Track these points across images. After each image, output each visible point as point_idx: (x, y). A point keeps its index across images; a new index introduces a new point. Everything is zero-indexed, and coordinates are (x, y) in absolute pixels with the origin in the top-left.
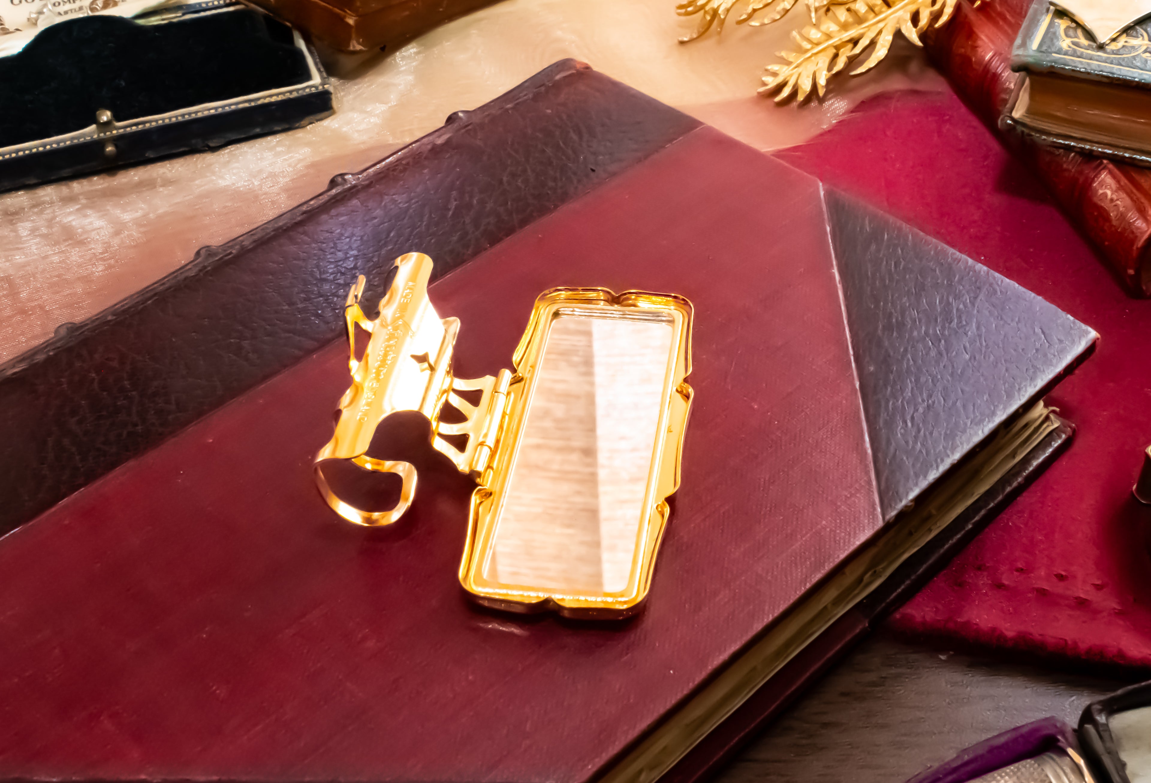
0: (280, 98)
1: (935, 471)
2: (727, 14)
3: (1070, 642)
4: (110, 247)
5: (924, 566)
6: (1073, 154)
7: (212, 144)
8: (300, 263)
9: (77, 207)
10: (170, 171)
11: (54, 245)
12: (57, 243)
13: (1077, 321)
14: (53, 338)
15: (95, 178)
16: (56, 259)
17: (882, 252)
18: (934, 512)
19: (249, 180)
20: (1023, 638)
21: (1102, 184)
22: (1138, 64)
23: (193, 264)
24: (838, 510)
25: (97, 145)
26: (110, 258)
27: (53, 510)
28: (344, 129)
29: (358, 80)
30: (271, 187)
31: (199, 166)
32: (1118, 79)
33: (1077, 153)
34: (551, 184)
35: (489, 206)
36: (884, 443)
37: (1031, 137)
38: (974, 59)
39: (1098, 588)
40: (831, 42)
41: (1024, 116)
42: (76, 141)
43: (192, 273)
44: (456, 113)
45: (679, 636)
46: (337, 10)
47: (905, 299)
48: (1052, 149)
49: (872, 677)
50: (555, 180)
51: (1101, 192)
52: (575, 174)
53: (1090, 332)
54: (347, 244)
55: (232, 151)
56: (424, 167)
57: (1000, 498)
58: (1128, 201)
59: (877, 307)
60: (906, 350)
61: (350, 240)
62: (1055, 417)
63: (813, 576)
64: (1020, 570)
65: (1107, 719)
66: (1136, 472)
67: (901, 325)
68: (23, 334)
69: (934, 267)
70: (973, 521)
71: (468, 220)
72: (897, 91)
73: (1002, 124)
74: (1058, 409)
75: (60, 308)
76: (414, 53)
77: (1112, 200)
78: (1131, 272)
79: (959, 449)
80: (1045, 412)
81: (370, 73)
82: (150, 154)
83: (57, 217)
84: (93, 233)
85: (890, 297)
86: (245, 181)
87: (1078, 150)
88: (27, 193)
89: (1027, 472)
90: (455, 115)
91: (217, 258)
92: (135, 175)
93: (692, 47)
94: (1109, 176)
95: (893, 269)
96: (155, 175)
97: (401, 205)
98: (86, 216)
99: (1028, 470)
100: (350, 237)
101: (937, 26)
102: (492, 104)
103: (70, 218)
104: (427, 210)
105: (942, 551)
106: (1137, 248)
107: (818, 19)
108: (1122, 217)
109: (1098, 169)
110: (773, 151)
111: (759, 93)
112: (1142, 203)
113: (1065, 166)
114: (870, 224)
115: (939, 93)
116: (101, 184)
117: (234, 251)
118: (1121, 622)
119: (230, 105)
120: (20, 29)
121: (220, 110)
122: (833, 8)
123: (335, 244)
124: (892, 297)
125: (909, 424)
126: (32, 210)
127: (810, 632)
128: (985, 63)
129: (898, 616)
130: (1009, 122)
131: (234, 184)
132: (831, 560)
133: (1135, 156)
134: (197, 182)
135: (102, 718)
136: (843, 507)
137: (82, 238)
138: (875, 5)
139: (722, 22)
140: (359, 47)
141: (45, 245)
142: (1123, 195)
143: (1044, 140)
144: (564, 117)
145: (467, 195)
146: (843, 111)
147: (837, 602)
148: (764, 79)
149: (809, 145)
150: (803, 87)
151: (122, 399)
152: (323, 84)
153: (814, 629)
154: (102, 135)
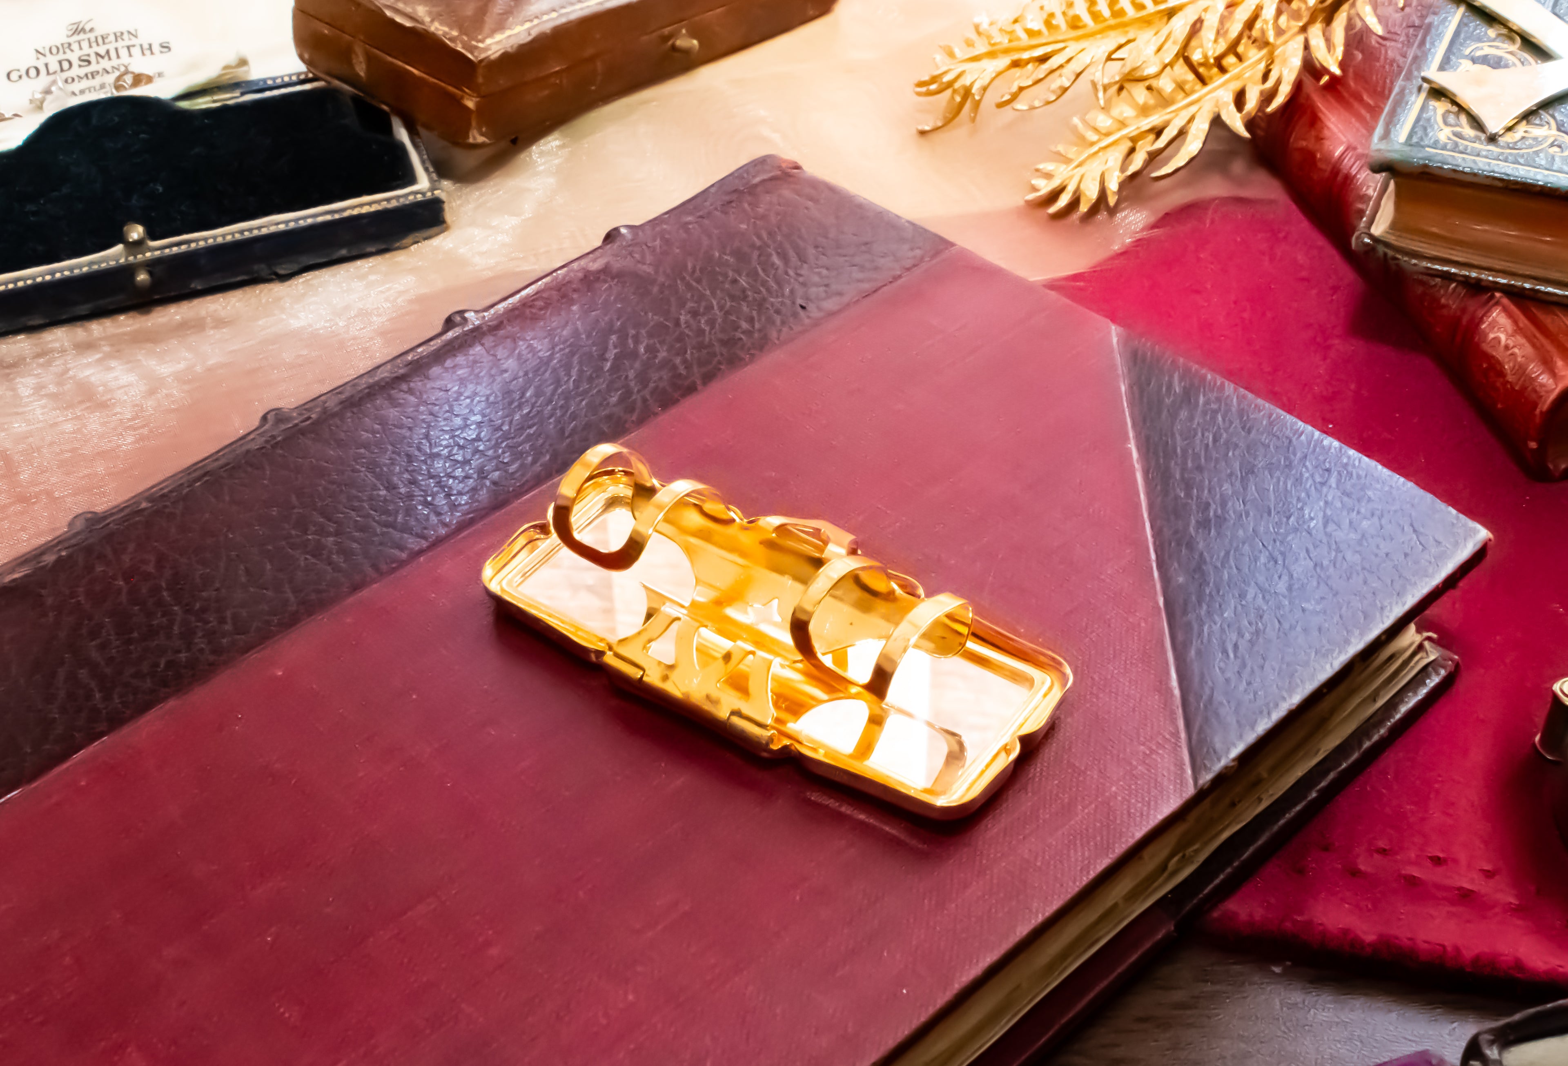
0: (374, 208)
1: (1266, 720)
2: (983, 94)
3: (1449, 949)
4: (142, 410)
5: (1251, 849)
6: (1454, 285)
7: (282, 272)
8: (404, 432)
9: (98, 356)
10: (224, 308)
11: (66, 408)
12: (70, 406)
13: (1461, 516)
14: (66, 532)
15: (122, 318)
16: (69, 427)
17: (1196, 422)
18: (1265, 775)
19: (331, 320)
20: (1386, 942)
21: (1493, 325)
22: (1543, 162)
23: (258, 432)
24: (1134, 772)
25: (125, 272)
26: (143, 427)
27: (65, 766)
28: (461, 251)
29: (480, 184)
30: (361, 329)
31: (264, 301)
32: (1516, 183)
33: (1460, 283)
34: (745, 325)
35: (663, 354)
36: (1196, 679)
37: (1396, 262)
38: (1318, 156)
39: (1488, 875)
40: (1125, 132)
41: (1387, 232)
42: (95, 267)
43: (254, 446)
44: (616, 230)
45: (914, 943)
46: (451, 89)
47: (1226, 486)
48: (1425, 278)
49: (1178, 996)
50: (751, 320)
51: (1491, 336)
52: (778, 312)
53: (1479, 531)
54: (467, 406)
55: (309, 280)
56: (572, 302)
57: (1356, 756)
58: (1529, 350)
59: (1189, 495)
60: (1227, 553)
61: (472, 401)
62: (1431, 647)
63: (1099, 861)
64: (1383, 852)
65: (1500, 1054)
66: (1540, 719)
67: (1221, 520)
68: (23, 529)
69: (1267, 441)
70: (1318, 788)
71: (631, 374)
72: (1214, 199)
73: (1357, 244)
74: (1435, 636)
75: (74, 494)
76: (557, 146)
77: (1507, 347)
78: (1533, 445)
79: (1299, 690)
80: (1418, 639)
81: (497, 173)
82: (197, 285)
83: (69, 370)
84: (119, 392)
85: (1207, 482)
86: (327, 321)
87: (1461, 278)
88: (28, 338)
89: (1392, 721)
90: (614, 232)
91: (290, 425)
92: (176, 313)
93: (937, 137)
94: (1503, 314)
95: (1211, 444)
96: (203, 313)
97: (541, 354)
98: (109, 369)
99: (1394, 717)
100: (471, 398)
101: (1269, 110)
102: (666, 216)
103: (88, 372)
104: (575, 360)
105: (1275, 828)
106: (1541, 412)
107: (1108, 102)
108: (1521, 370)
109: (1489, 303)
110: (1046, 280)
111: (1027, 202)
112: (1548, 352)
113: (1443, 301)
114: (1180, 383)
115: (1271, 202)
116: (128, 326)
117: (314, 416)
118: (1519, 922)
119: (305, 218)
120: (19, 113)
121: (292, 225)
122: (1127, 85)
123: (451, 406)
124: (1210, 482)
125: (1232, 655)
126: (36, 360)
127: (1095, 938)
128: (1333, 160)
129: (1216, 914)
130: (1367, 240)
131: (310, 326)
132: (1123, 840)
133: (1538, 287)
134: (260, 323)
135: (129, 1050)
136: (1140, 768)
137: (104, 398)
138: (1185, 82)
139: (977, 104)
140: (481, 139)
141: (55, 409)
142: (1521, 340)
143: (1415, 265)
144: (765, 235)
145: (630, 341)
146: (1141, 225)
147: (1133, 896)
148: (1034, 182)
149: (1094, 272)
150: (1088, 193)
151: (159, 615)
152: (432, 189)
153: (1101, 933)
154: (131, 258)
